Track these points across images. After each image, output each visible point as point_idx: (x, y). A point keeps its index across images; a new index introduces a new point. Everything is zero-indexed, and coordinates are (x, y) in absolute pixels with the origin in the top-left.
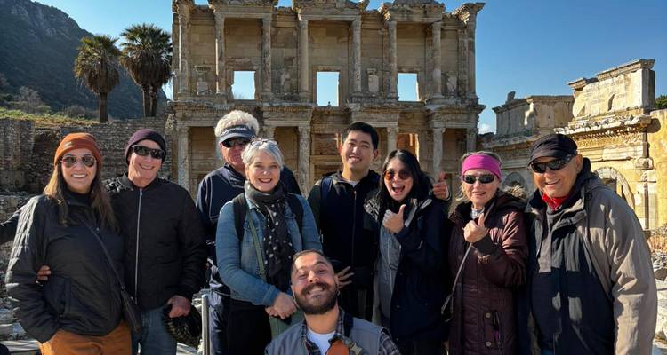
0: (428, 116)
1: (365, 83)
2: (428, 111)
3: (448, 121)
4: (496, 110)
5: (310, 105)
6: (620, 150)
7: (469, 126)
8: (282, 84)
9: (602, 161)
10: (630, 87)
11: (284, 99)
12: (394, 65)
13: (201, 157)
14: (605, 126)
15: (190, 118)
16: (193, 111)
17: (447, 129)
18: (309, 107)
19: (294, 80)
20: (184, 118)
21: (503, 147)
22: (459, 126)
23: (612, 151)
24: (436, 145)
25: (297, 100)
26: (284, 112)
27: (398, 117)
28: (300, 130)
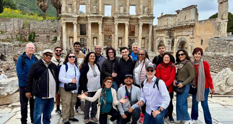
0: (138, 20)
1: (119, 9)
2: (138, 18)
3: (144, 21)
4: (158, 18)
5: (102, 16)
6: (187, 32)
7: (150, 23)
8: (94, 9)
9: (182, 35)
10: (190, 13)
11: (94, 14)
12: (128, 4)
13: (70, 32)
14: (183, 25)
15: (66, 20)
16: (67, 17)
17: (143, 24)
18: (102, 17)
19: (98, 8)
20: (64, 20)
21: (159, 30)
22: (147, 23)
23: (185, 33)
24: (140, 29)
25: (98, 14)
26: (94, 18)
27: (129, 20)
28: (99, 24)
